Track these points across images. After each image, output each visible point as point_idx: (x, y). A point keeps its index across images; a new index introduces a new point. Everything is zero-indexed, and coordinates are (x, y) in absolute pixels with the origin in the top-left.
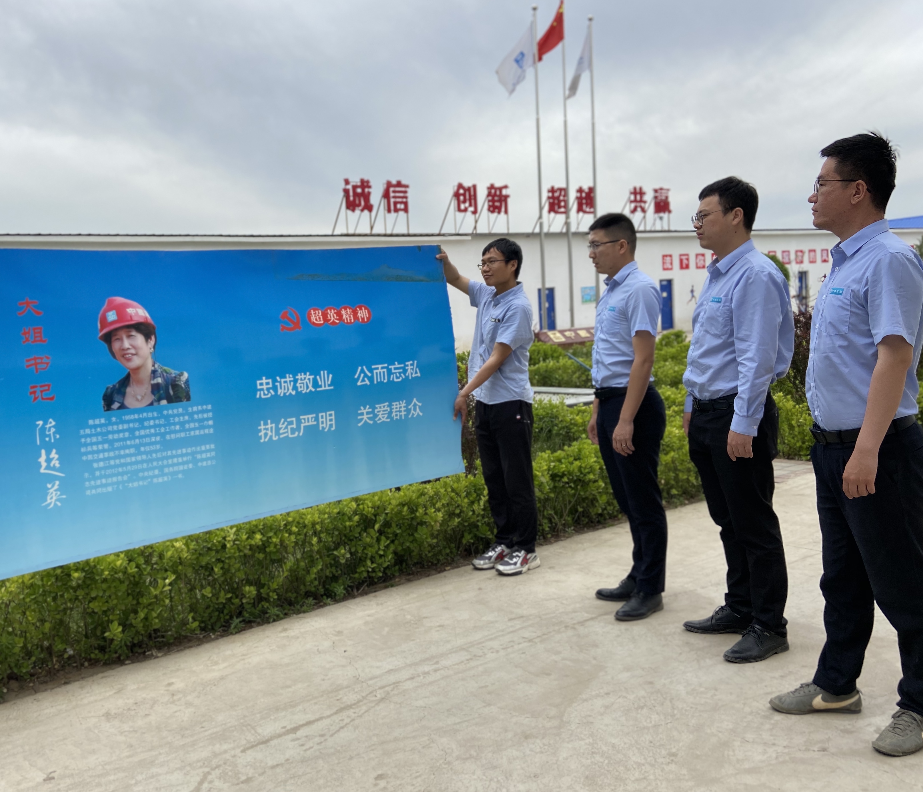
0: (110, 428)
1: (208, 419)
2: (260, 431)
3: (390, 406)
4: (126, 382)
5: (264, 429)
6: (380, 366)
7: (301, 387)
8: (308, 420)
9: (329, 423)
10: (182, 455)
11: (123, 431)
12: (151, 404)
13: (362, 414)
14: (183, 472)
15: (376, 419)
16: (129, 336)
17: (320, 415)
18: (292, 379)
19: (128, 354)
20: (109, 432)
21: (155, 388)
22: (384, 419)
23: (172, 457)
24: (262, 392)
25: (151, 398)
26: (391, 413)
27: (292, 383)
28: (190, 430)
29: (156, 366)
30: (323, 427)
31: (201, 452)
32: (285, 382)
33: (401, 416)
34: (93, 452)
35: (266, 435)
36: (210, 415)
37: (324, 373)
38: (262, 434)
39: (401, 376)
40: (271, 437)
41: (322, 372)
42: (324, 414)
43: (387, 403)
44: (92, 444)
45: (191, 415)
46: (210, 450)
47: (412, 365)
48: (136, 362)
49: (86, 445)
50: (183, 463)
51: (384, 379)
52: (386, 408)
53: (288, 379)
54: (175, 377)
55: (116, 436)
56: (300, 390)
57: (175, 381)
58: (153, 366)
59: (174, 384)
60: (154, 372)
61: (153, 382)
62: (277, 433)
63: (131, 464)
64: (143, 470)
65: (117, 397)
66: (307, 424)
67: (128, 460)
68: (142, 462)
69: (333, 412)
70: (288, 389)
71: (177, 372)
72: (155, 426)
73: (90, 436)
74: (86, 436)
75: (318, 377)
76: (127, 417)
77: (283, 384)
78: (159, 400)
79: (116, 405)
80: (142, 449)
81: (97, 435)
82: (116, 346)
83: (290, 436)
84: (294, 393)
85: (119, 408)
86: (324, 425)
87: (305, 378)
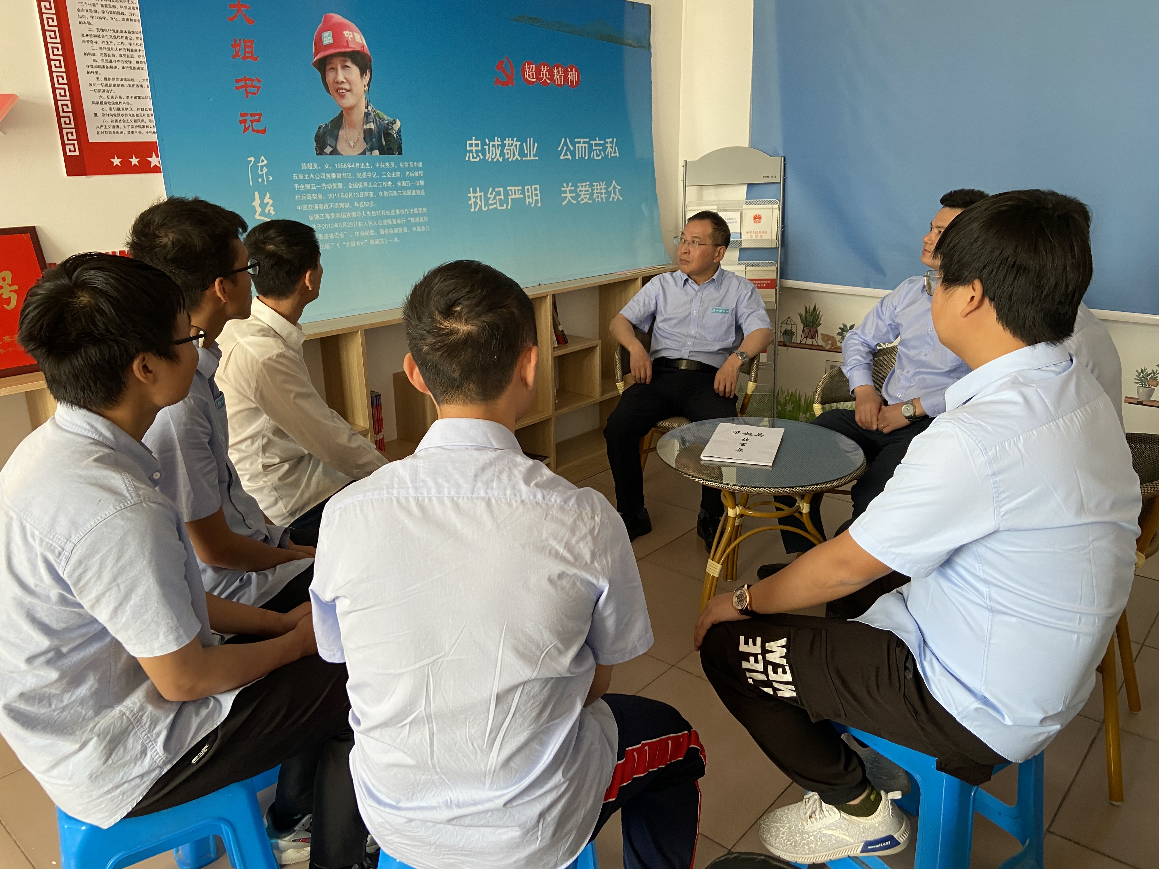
0: (323, 176)
1: (419, 179)
2: (470, 198)
3: (591, 186)
4: (338, 123)
5: (474, 197)
6: (582, 140)
7: (508, 153)
8: (515, 192)
9: (534, 198)
10: (396, 217)
11: (336, 181)
12: (364, 153)
13: (565, 192)
14: (398, 235)
15: (579, 199)
16: (345, 67)
17: (526, 188)
18: (500, 143)
19: (342, 89)
20: (322, 181)
21: (368, 134)
22: (586, 200)
23: (387, 217)
24: (471, 154)
25: (363, 146)
26: (592, 194)
27: (500, 148)
28: (403, 188)
29: (370, 108)
30: (529, 202)
31: (415, 216)
32: (494, 146)
33: (602, 198)
34: (307, 202)
35: (476, 203)
36: (421, 173)
37: (530, 140)
38: (472, 202)
39: (601, 154)
40: (481, 206)
41: (528, 139)
42: (529, 187)
43: (588, 183)
44: (306, 192)
45: (403, 171)
46: (423, 215)
47: (611, 142)
48: (349, 100)
49: (300, 192)
50: (397, 226)
51: (585, 155)
52: (587, 188)
53: (496, 143)
54: (388, 124)
55: (329, 186)
56: (507, 157)
57: (387, 129)
58: (367, 107)
59: (385, 131)
60: (367, 115)
61: (365, 127)
62: (487, 204)
63: (347, 220)
64: (359, 229)
65: (330, 140)
66: (514, 196)
67: (343, 215)
68: (357, 219)
69: (538, 187)
70: (496, 155)
71: (391, 119)
72: (367, 180)
73: (304, 182)
74: (300, 182)
75: (524, 144)
76: (340, 166)
77: (491, 148)
78: (371, 149)
79: (328, 150)
80: (356, 204)
81: (310, 181)
82: (330, 76)
83: (499, 208)
84: (501, 160)
85: (331, 153)
86: (531, 200)
87: (512, 144)
